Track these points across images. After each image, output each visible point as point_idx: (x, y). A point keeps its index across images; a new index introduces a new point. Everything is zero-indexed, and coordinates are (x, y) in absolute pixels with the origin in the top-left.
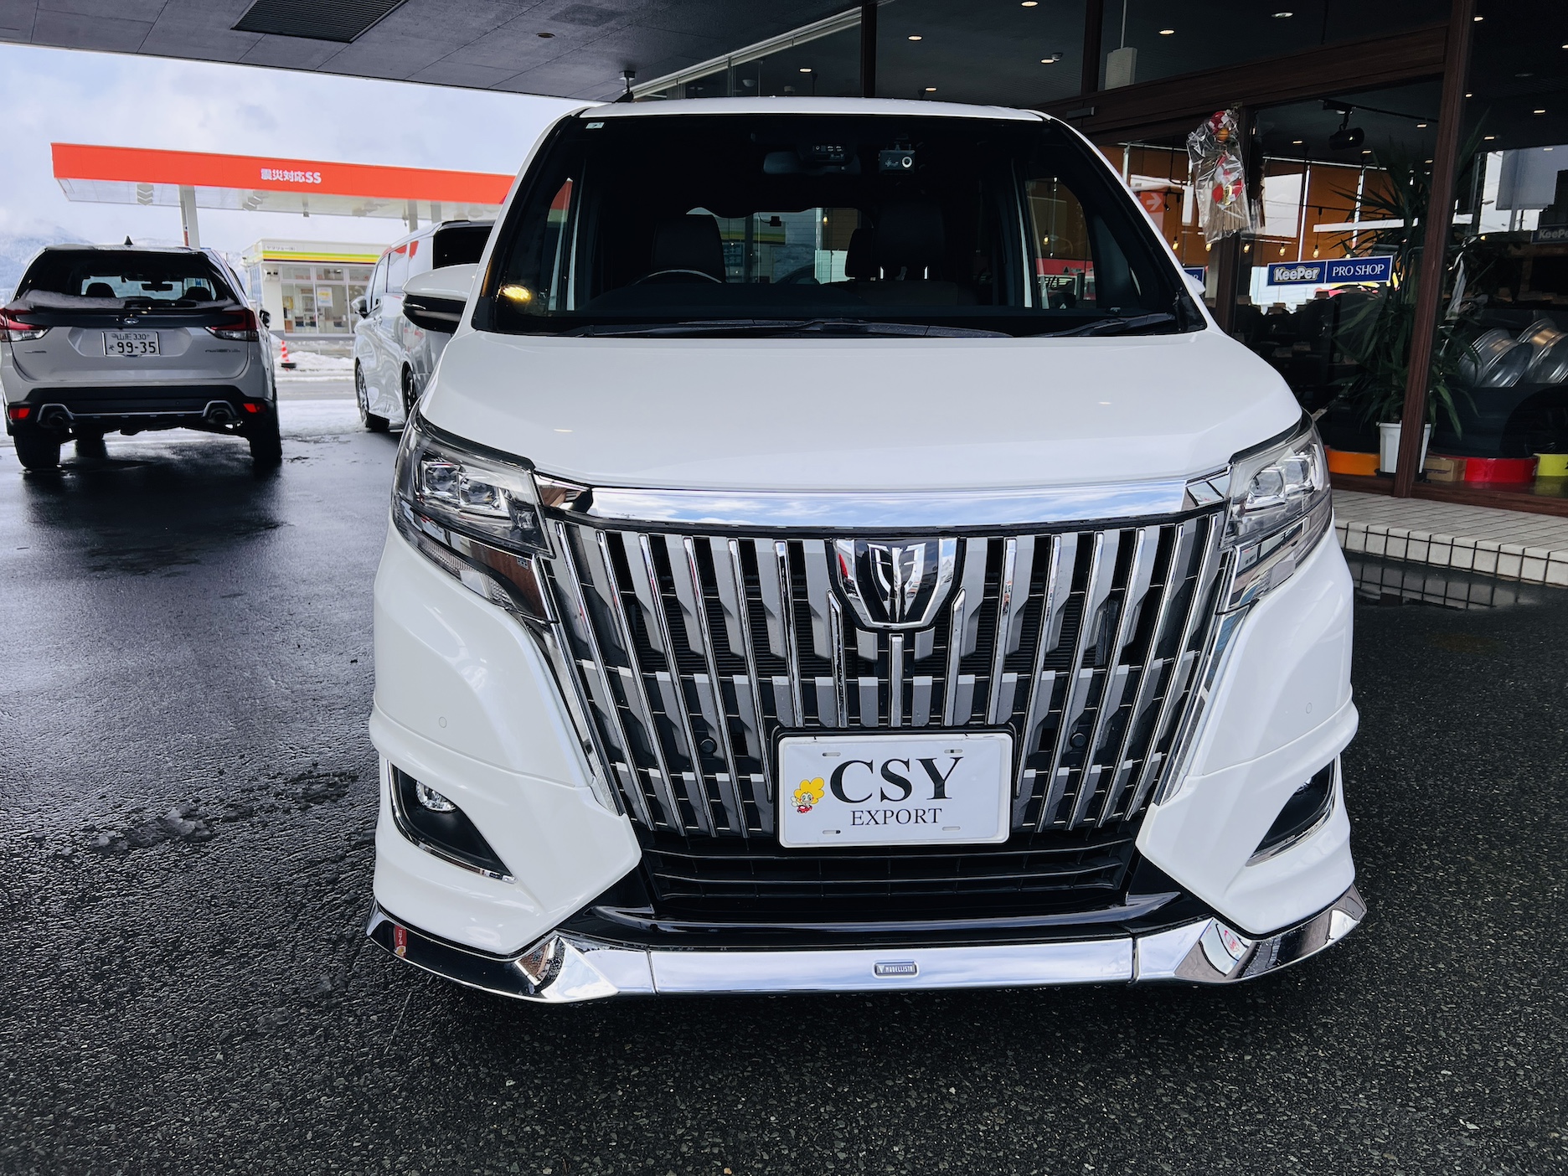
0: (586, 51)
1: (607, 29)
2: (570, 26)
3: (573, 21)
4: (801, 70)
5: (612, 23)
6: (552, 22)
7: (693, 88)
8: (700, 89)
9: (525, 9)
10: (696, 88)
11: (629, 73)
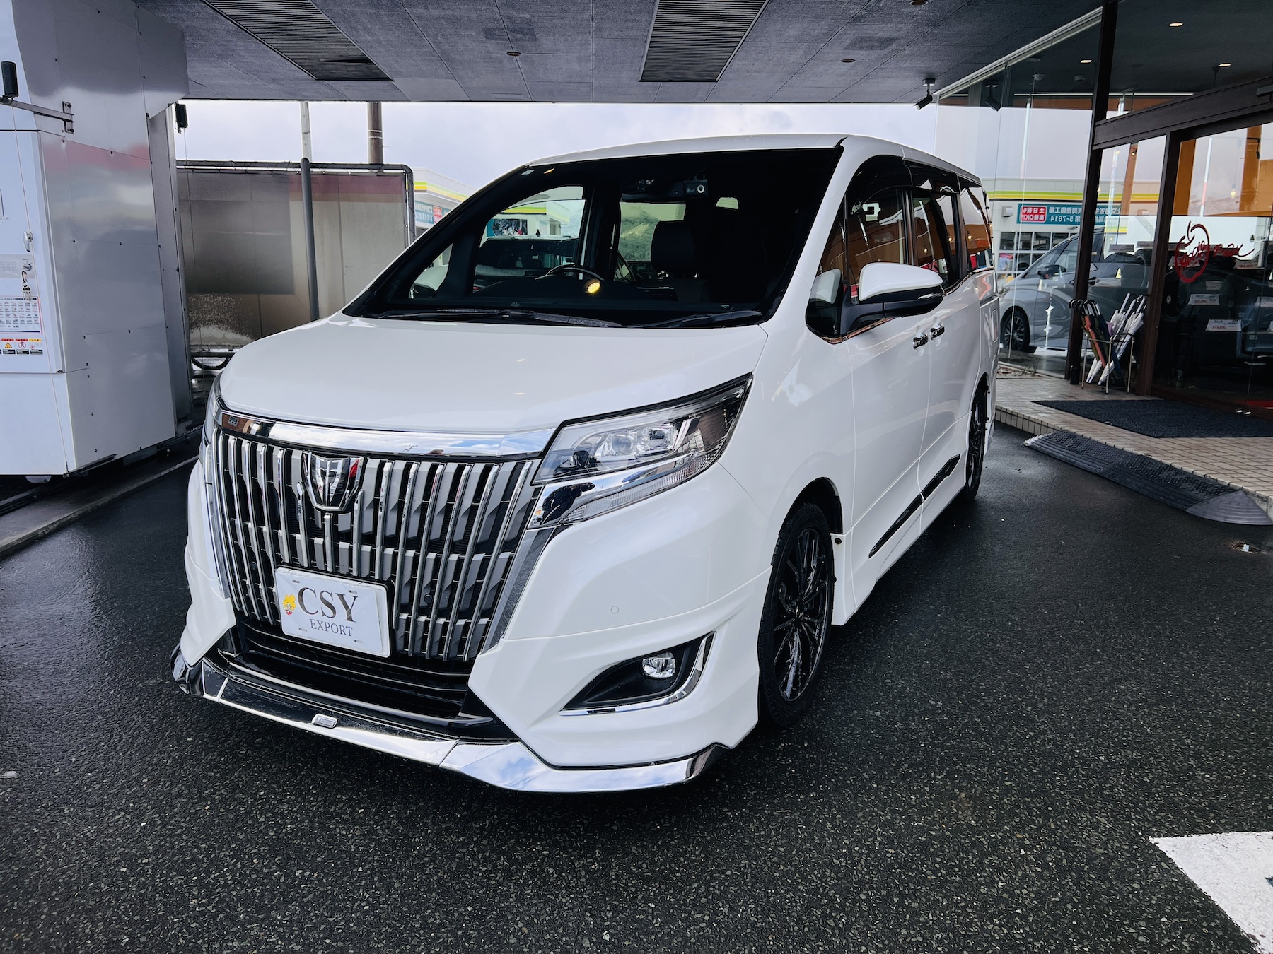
0: (886, 68)
1: (893, 50)
2: (862, 52)
3: (862, 48)
4: (1082, 62)
5: (894, 46)
6: (847, 51)
7: (989, 86)
8: (994, 86)
9: (822, 45)
10: (991, 86)
11: (930, 80)
